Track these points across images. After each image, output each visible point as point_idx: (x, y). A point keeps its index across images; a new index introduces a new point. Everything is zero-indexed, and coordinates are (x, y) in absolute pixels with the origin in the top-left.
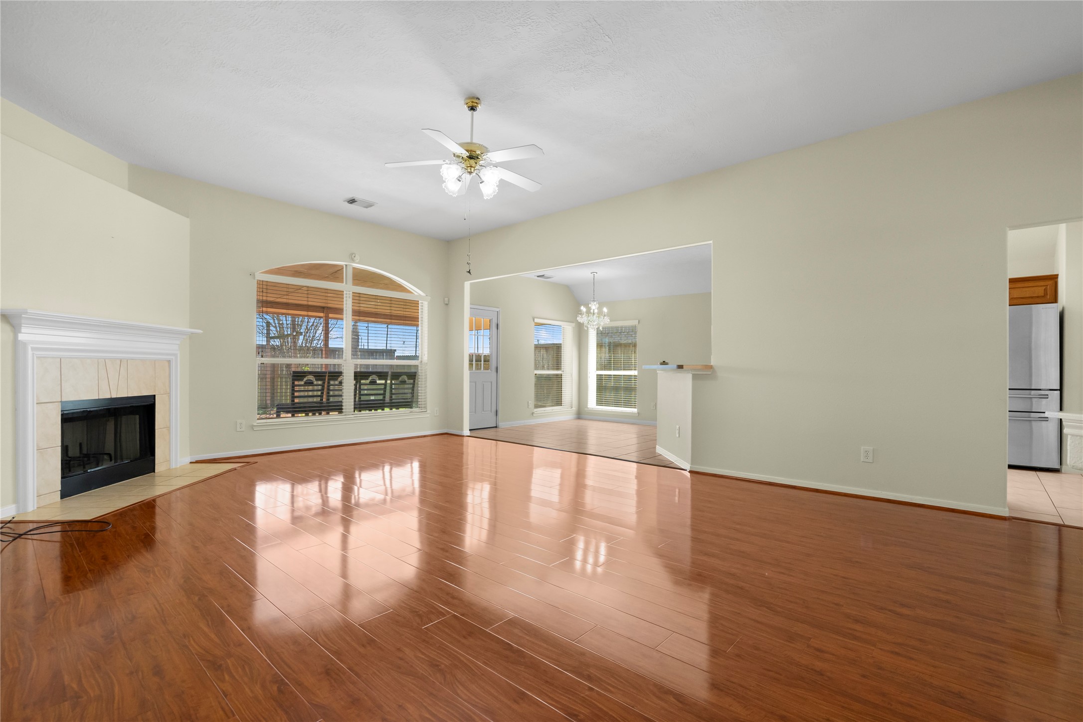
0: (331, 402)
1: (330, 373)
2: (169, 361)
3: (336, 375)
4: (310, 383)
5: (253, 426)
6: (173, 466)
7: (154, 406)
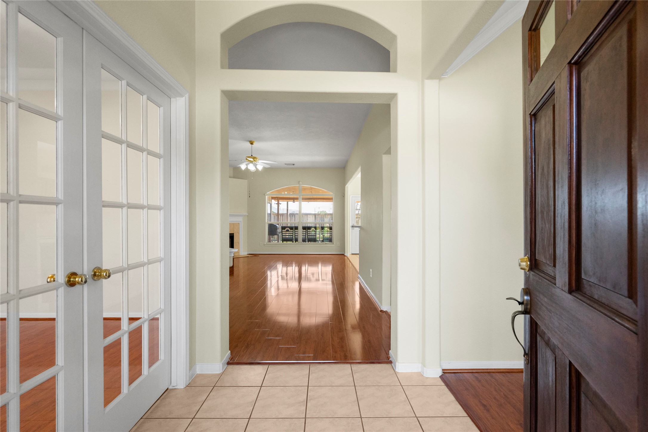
0: (296, 238)
1: (295, 227)
2: (239, 223)
4: (288, 231)
5: (265, 245)
6: (240, 254)
7: (234, 236)
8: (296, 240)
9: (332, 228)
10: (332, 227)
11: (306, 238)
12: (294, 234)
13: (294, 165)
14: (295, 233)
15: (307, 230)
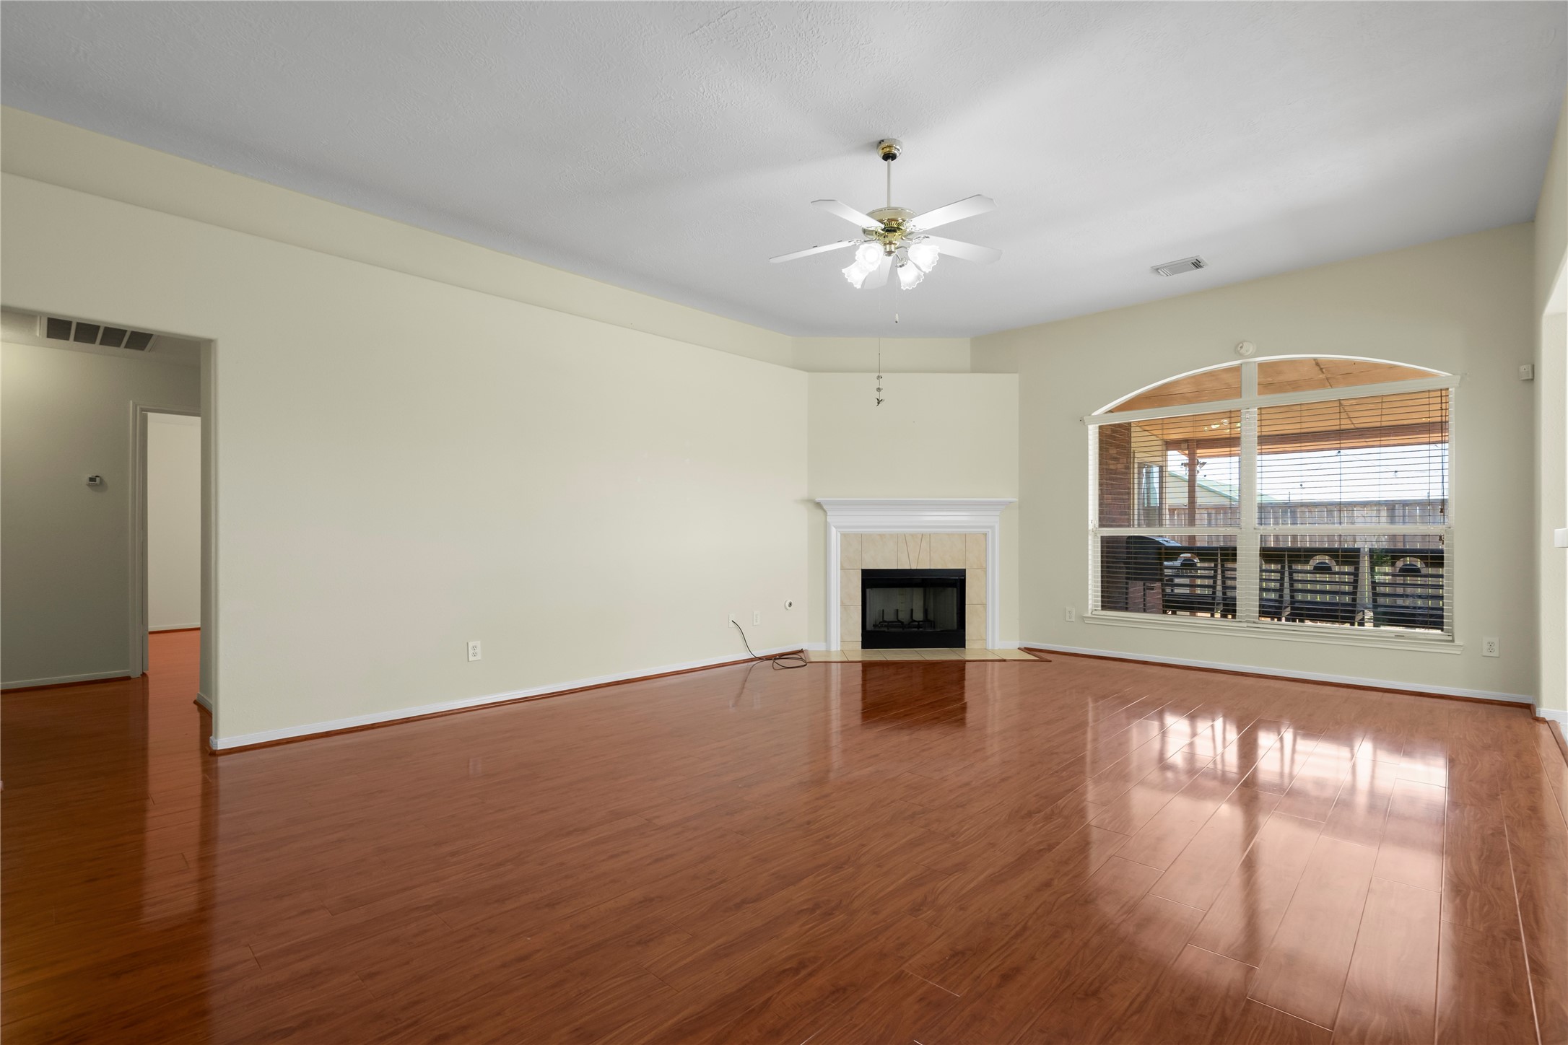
0: (1228, 598)
2: (985, 535)
3: (1229, 554)
5: (1083, 618)
6: (990, 647)
7: (964, 580)
8: (1229, 609)
9: (1442, 558)
10: (1442, 552)
11: (1281, 602)
12: (1219, 582)
13: (1197, 264)
14: (1223, 577)
15: (1290, 562)
